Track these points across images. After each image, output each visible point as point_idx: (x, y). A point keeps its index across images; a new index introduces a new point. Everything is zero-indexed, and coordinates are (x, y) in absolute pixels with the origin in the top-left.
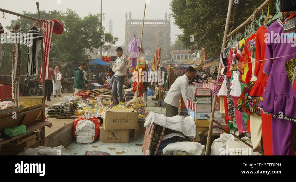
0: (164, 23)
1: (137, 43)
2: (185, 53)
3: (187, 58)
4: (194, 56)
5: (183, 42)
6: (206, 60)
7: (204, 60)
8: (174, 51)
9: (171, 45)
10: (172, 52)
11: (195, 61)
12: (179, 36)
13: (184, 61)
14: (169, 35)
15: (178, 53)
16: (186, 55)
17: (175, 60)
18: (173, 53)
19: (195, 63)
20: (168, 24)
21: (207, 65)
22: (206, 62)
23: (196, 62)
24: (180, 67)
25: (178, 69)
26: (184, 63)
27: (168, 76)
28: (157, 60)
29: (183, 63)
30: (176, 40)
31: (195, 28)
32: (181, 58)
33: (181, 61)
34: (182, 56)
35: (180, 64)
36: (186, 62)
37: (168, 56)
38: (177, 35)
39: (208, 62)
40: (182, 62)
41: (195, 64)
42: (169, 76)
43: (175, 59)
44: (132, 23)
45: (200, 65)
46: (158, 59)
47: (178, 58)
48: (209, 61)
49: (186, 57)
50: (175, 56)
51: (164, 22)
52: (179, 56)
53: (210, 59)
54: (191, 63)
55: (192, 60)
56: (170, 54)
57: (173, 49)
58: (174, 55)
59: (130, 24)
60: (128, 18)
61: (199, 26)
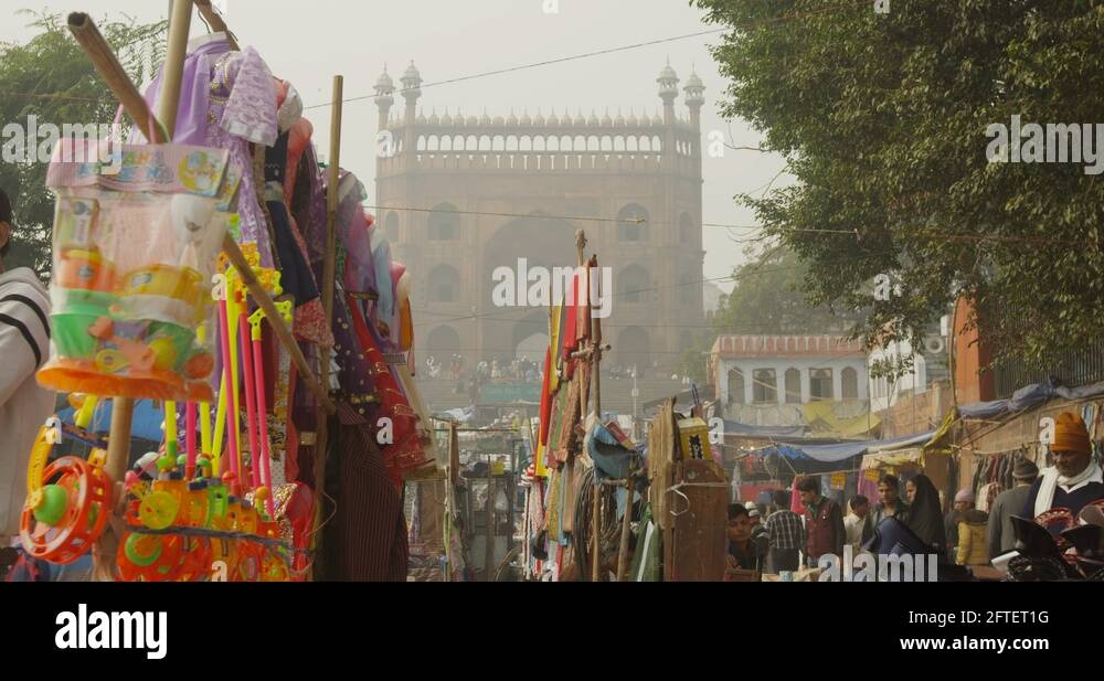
0: (657, 145)
1: (223, 92)
2: (811, 353)
3: (829, 394)
4: (895, 364)
5: (804, 255)
6: (986, 395)
7: (972, 402)
8: (728, 342)
9: (710, 303)
10: (716, 348)
11: (887, 417)
12: (764, 209)
13: (810, 417)
14: (689, 226)
15: (759, 356)
16: (821, 372)
17: (736, 406)
18: (725, 356)
19: (893, 429)
20: (683, 148)
21: (1000, 443)
22: (985, 416)
23: (900, 423)
24: (774, 458)
25: (767, 477)
26: (807, 429)
27: (651, 528)
28: (570, 378)
29: (798, 428)
30: (743, 261)
31: (905, 103)
32: (781, 389)
33: (781, 416)
34: (793, 376)
35: (775, 439)
36: (819, 423)
37: (686, 380)
38: (749, 202)
39: (1002, 416)
40: (793, 419)
41: (887, 435)
42: (660, 533)
43: (742, 401)
44: (421, 144)
45: (942, 442)
46: (581, 366)
47: (764, 394)
48: (1012, 405)
49: (820, 387)
50: (735, 377)
51: (656, 139)
52: (765, 377)
53: (1019, 394)
54: (864, 428)
55: (867, 403)
56: (698, 366)
57: (724, 329)
58: (730, 366)
59: (411, 151)
60: (392, 109)
61: (943, 75)
